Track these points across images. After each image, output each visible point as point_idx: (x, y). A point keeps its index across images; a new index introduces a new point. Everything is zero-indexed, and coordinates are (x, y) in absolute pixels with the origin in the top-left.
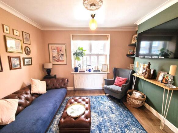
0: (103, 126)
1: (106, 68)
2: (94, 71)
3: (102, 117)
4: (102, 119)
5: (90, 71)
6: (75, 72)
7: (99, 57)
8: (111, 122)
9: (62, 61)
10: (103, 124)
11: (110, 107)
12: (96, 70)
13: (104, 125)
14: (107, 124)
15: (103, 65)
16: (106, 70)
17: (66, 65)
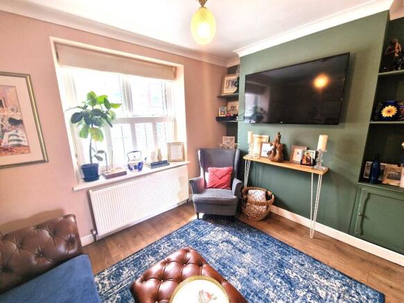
0: (253, 296)
1: (181, 154)
2: (153, 165)
3: (234, 274)
4: (239, 280)
5: (139, 167)
6: (87, 179)
7: (158, 124)
8: (257, 275)
9: (18, 148)
10: (249, 291)
11: (228, 242)
12: (157, 161)
13: (252, 291)
14: (255, 285)
15: (169, 145)
16: (181, 157)
17: (43, 161)
